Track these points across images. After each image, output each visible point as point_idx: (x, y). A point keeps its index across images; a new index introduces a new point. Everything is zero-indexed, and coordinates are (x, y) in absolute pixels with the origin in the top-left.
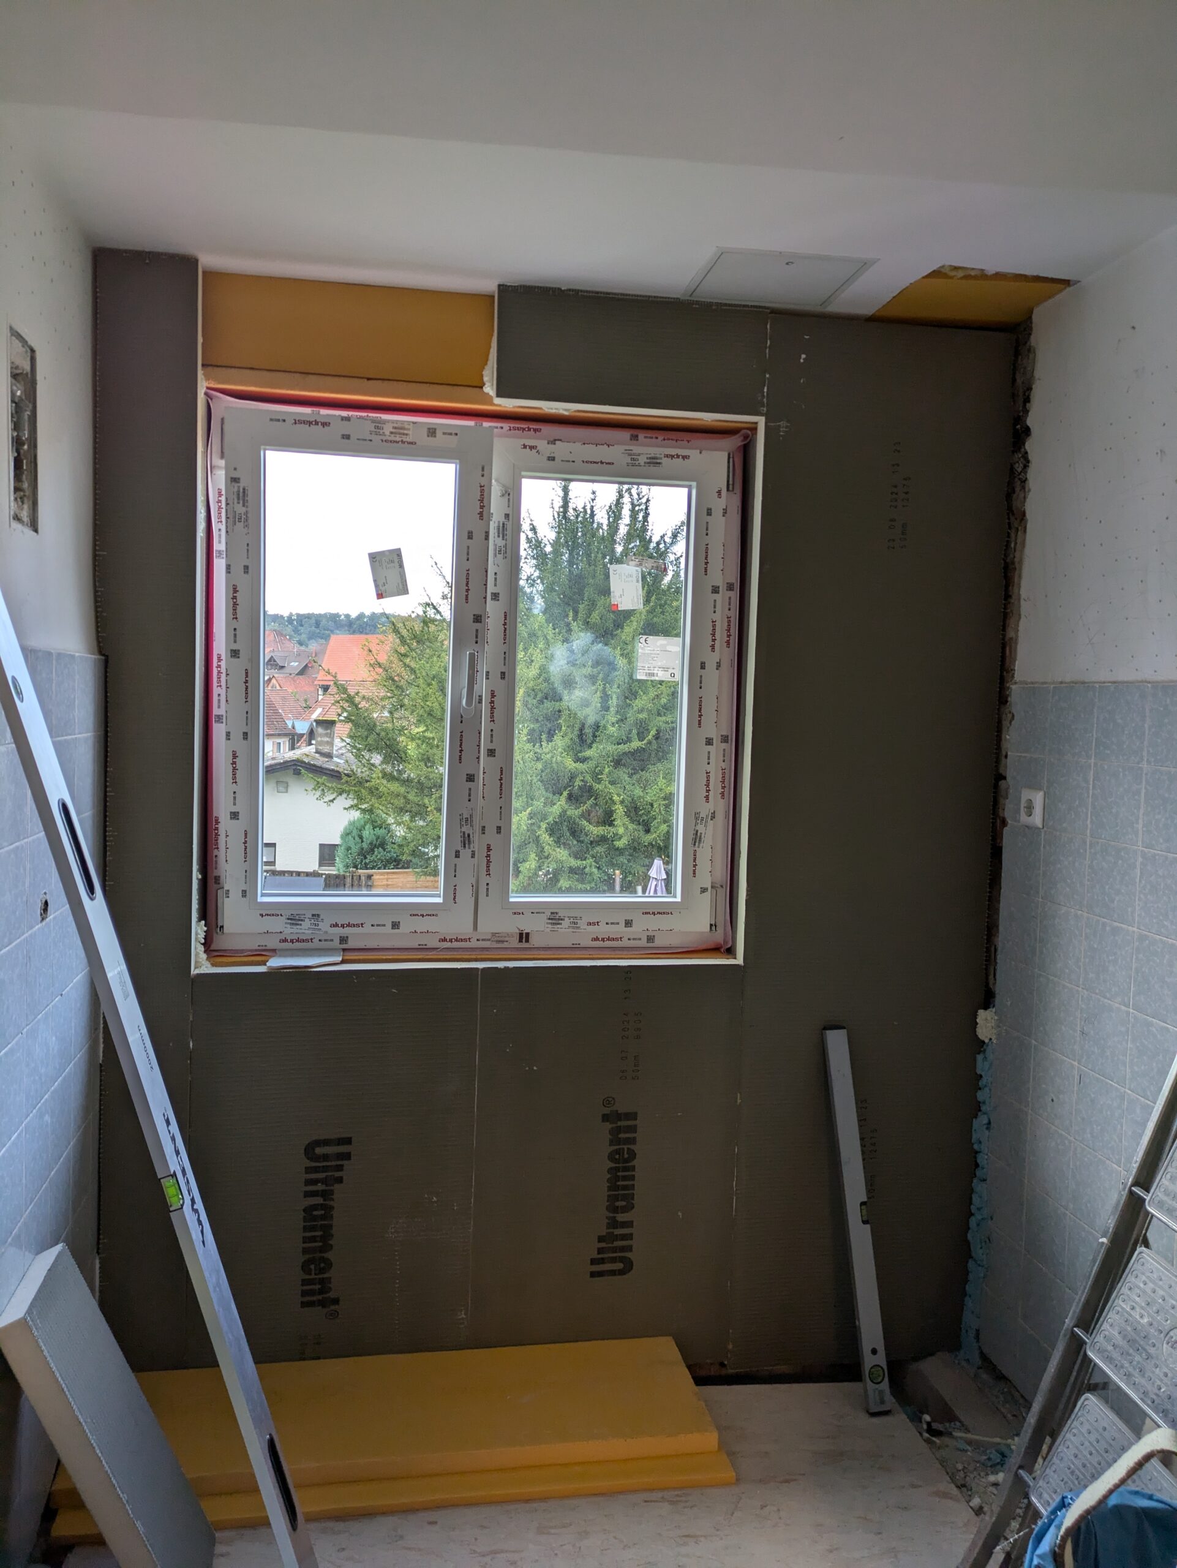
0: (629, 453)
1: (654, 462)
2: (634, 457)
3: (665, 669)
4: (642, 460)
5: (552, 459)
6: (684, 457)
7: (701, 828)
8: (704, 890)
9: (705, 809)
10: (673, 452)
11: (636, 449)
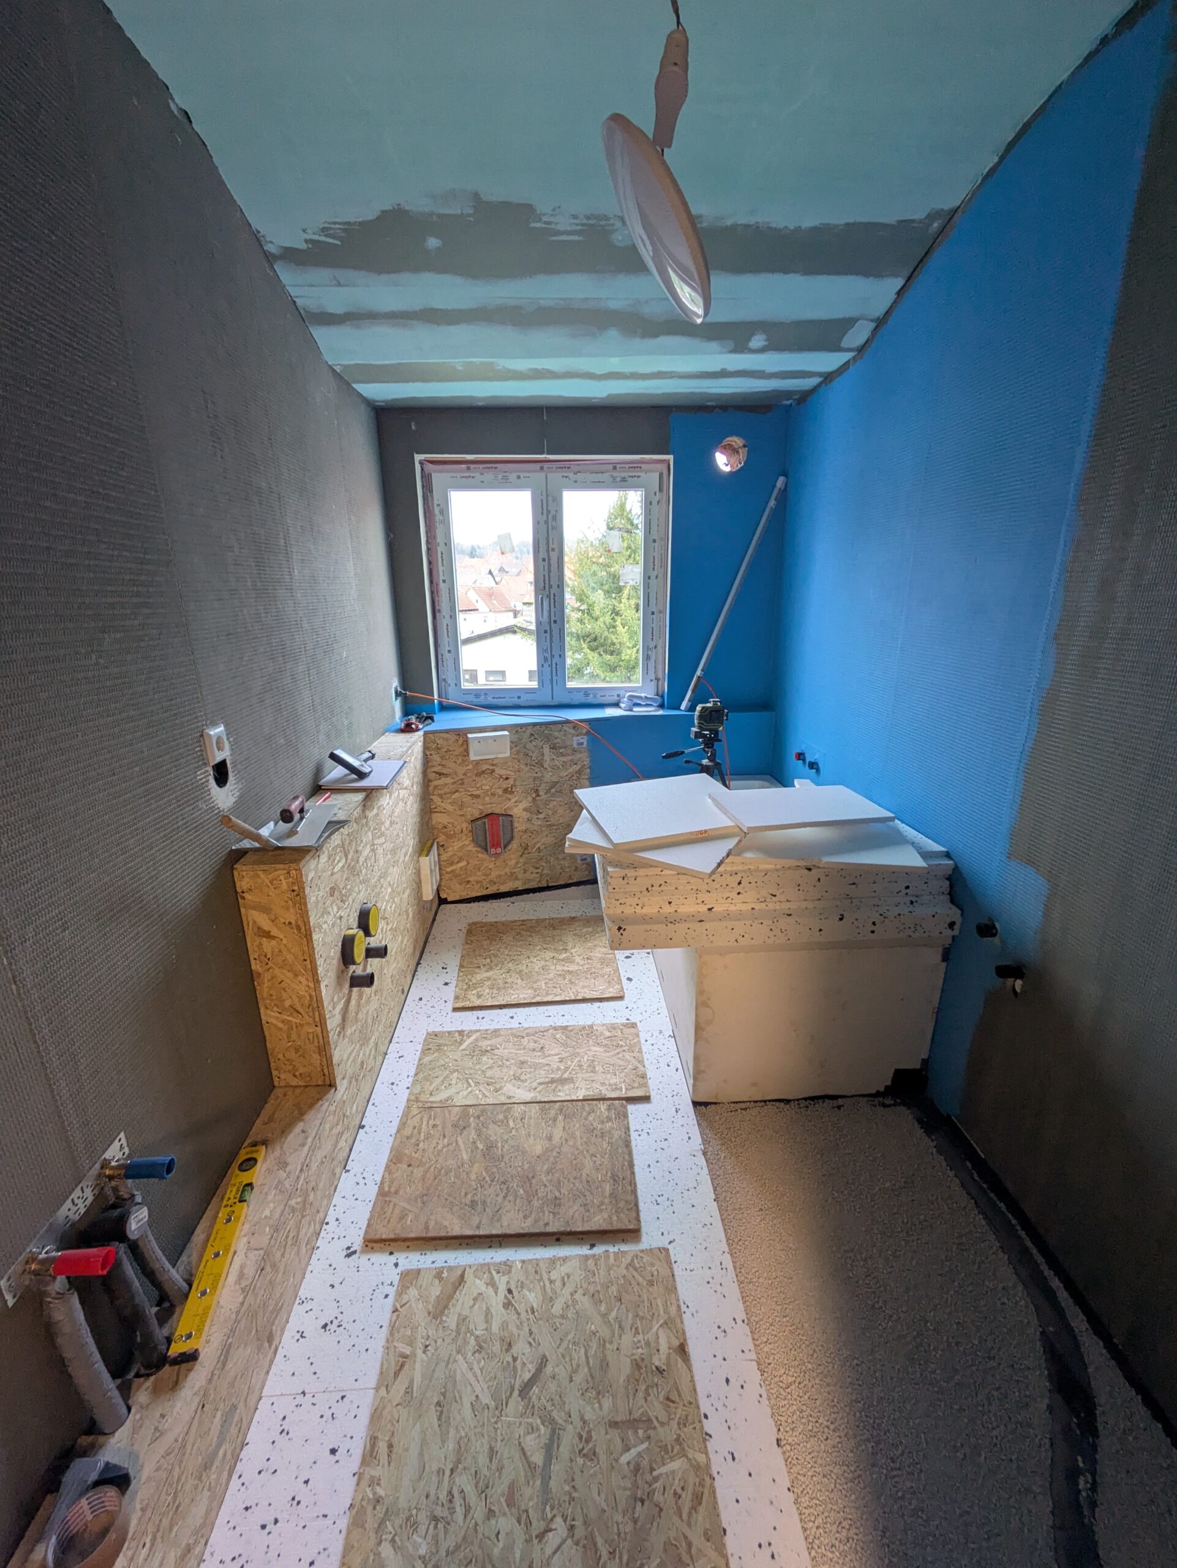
0: (612, 476)
1: (624, 480)
2: (614, 478)
3: (633, 580)
4: (618, 479)
5: (576, 482)
6: (638, 477)
7: (650, 653)
8: (651, 680)
9: (652, 645)
10: (633, 474)
11: (615, 474)
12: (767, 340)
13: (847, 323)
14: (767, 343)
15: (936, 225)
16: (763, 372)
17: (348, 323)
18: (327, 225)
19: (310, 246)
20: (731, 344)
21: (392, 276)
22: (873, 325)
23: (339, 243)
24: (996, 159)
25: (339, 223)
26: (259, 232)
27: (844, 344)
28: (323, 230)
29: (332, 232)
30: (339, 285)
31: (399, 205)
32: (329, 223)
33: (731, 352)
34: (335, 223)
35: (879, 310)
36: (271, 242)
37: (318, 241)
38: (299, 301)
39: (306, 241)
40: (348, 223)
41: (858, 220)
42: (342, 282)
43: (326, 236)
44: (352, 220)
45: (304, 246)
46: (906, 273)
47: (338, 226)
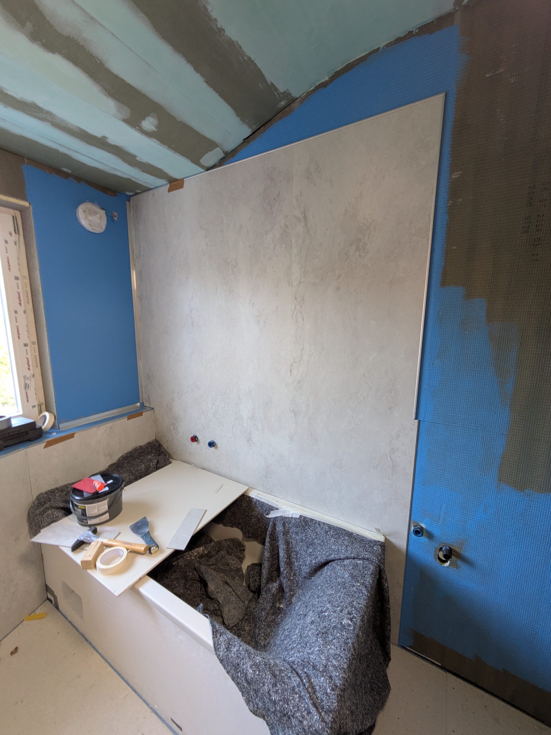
7: (28, 382)
8: (34, 407)
9: (29, 374)
12: (158, 127)
13: (211, 145)
14: (155, 130)
15: (283, 103)
16: (134, 157)
20: (127, 112)
22: (222, 155)
24: (327, 78)
27: (203, 161)
33: (126, 121)
35: (230, 146)
41: (256, 62)
46: (255, 127)
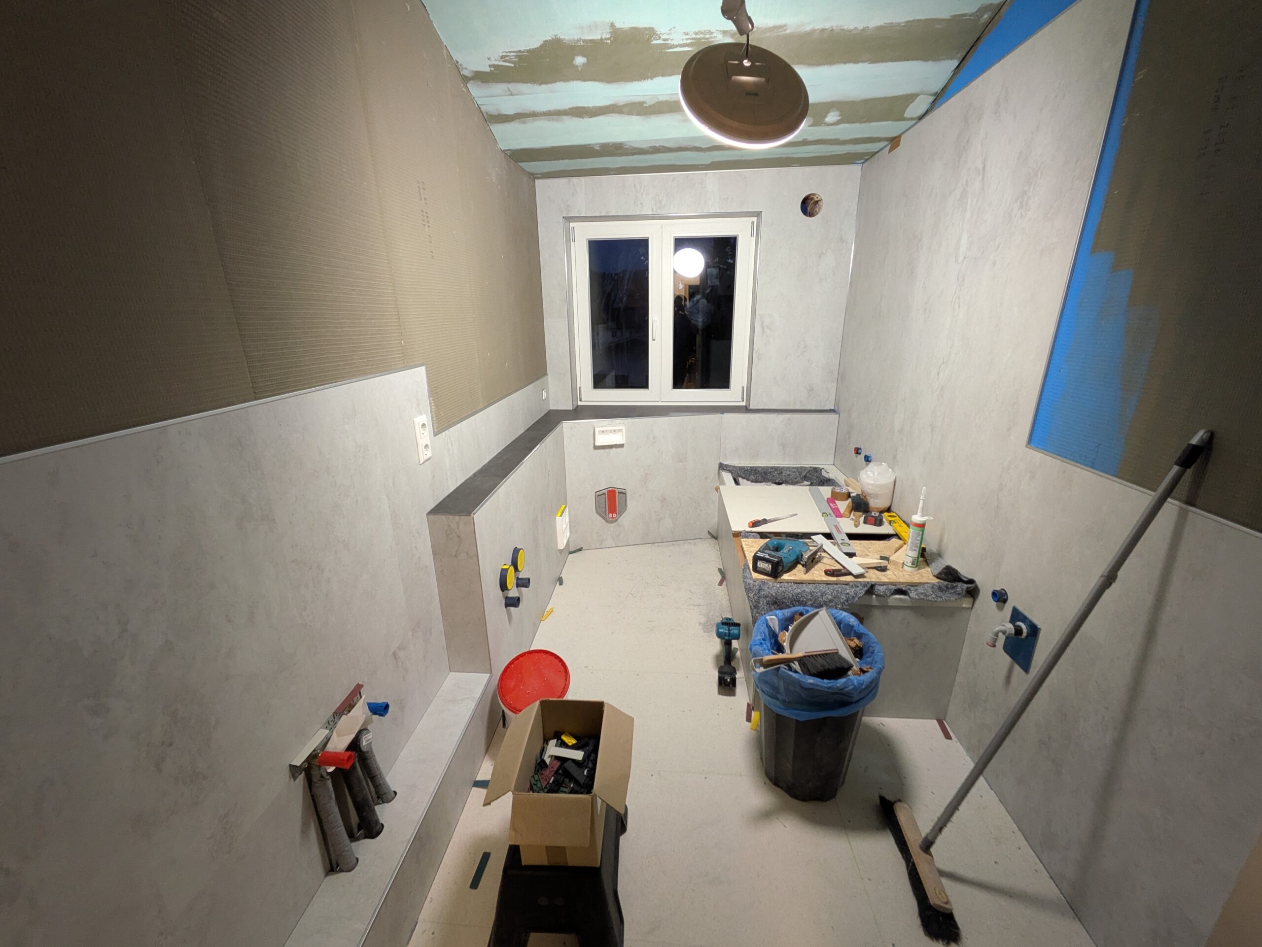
12: (840, 115)
13: (909, 98)
14: (839, 118)
15: (986, 16)
16: (838, 140)
17: (517, 120)
18: (504, 54)
19: (493, 69)
21: (549, 85)
22: (932, 98)
23: (513, 65)
25: (514, 52)
26: (458, 62)
27: (906, 115)
28: (502, 57)
29: (508, 58)
30: (512, 94)
31: (556, 35)
32: (506, 52)
34: (510, 52)
35: (937, 87)
36: (466, 69)
37: (499, 66)
38: (483, 108)
39: (490, 66)
40: (520, 51)
41: (918, 18)
42: (514, 92)
43: (504, 61)
44: (522, 49)
45: (488, 70)
46: (960, 55)
47: (512, 54)
